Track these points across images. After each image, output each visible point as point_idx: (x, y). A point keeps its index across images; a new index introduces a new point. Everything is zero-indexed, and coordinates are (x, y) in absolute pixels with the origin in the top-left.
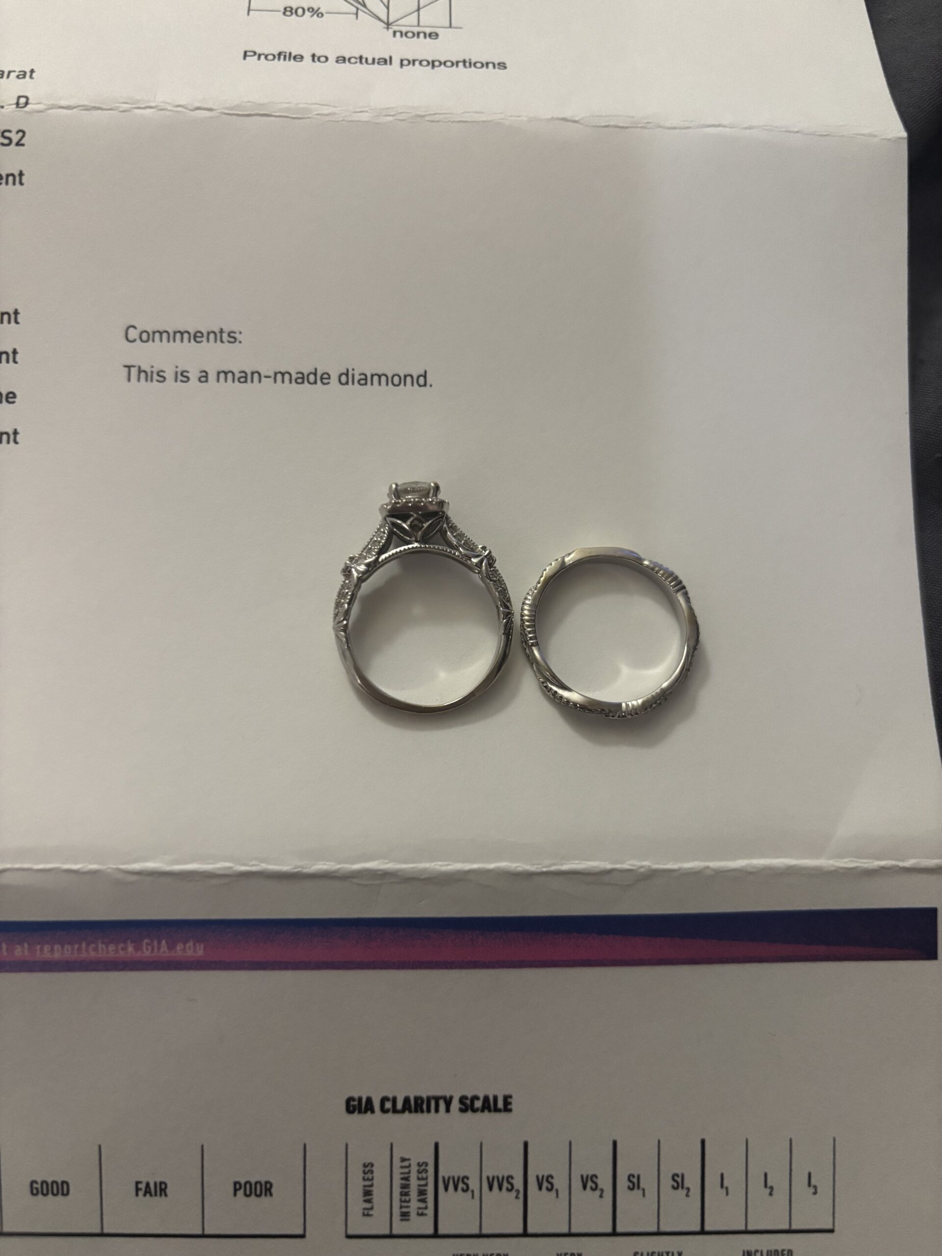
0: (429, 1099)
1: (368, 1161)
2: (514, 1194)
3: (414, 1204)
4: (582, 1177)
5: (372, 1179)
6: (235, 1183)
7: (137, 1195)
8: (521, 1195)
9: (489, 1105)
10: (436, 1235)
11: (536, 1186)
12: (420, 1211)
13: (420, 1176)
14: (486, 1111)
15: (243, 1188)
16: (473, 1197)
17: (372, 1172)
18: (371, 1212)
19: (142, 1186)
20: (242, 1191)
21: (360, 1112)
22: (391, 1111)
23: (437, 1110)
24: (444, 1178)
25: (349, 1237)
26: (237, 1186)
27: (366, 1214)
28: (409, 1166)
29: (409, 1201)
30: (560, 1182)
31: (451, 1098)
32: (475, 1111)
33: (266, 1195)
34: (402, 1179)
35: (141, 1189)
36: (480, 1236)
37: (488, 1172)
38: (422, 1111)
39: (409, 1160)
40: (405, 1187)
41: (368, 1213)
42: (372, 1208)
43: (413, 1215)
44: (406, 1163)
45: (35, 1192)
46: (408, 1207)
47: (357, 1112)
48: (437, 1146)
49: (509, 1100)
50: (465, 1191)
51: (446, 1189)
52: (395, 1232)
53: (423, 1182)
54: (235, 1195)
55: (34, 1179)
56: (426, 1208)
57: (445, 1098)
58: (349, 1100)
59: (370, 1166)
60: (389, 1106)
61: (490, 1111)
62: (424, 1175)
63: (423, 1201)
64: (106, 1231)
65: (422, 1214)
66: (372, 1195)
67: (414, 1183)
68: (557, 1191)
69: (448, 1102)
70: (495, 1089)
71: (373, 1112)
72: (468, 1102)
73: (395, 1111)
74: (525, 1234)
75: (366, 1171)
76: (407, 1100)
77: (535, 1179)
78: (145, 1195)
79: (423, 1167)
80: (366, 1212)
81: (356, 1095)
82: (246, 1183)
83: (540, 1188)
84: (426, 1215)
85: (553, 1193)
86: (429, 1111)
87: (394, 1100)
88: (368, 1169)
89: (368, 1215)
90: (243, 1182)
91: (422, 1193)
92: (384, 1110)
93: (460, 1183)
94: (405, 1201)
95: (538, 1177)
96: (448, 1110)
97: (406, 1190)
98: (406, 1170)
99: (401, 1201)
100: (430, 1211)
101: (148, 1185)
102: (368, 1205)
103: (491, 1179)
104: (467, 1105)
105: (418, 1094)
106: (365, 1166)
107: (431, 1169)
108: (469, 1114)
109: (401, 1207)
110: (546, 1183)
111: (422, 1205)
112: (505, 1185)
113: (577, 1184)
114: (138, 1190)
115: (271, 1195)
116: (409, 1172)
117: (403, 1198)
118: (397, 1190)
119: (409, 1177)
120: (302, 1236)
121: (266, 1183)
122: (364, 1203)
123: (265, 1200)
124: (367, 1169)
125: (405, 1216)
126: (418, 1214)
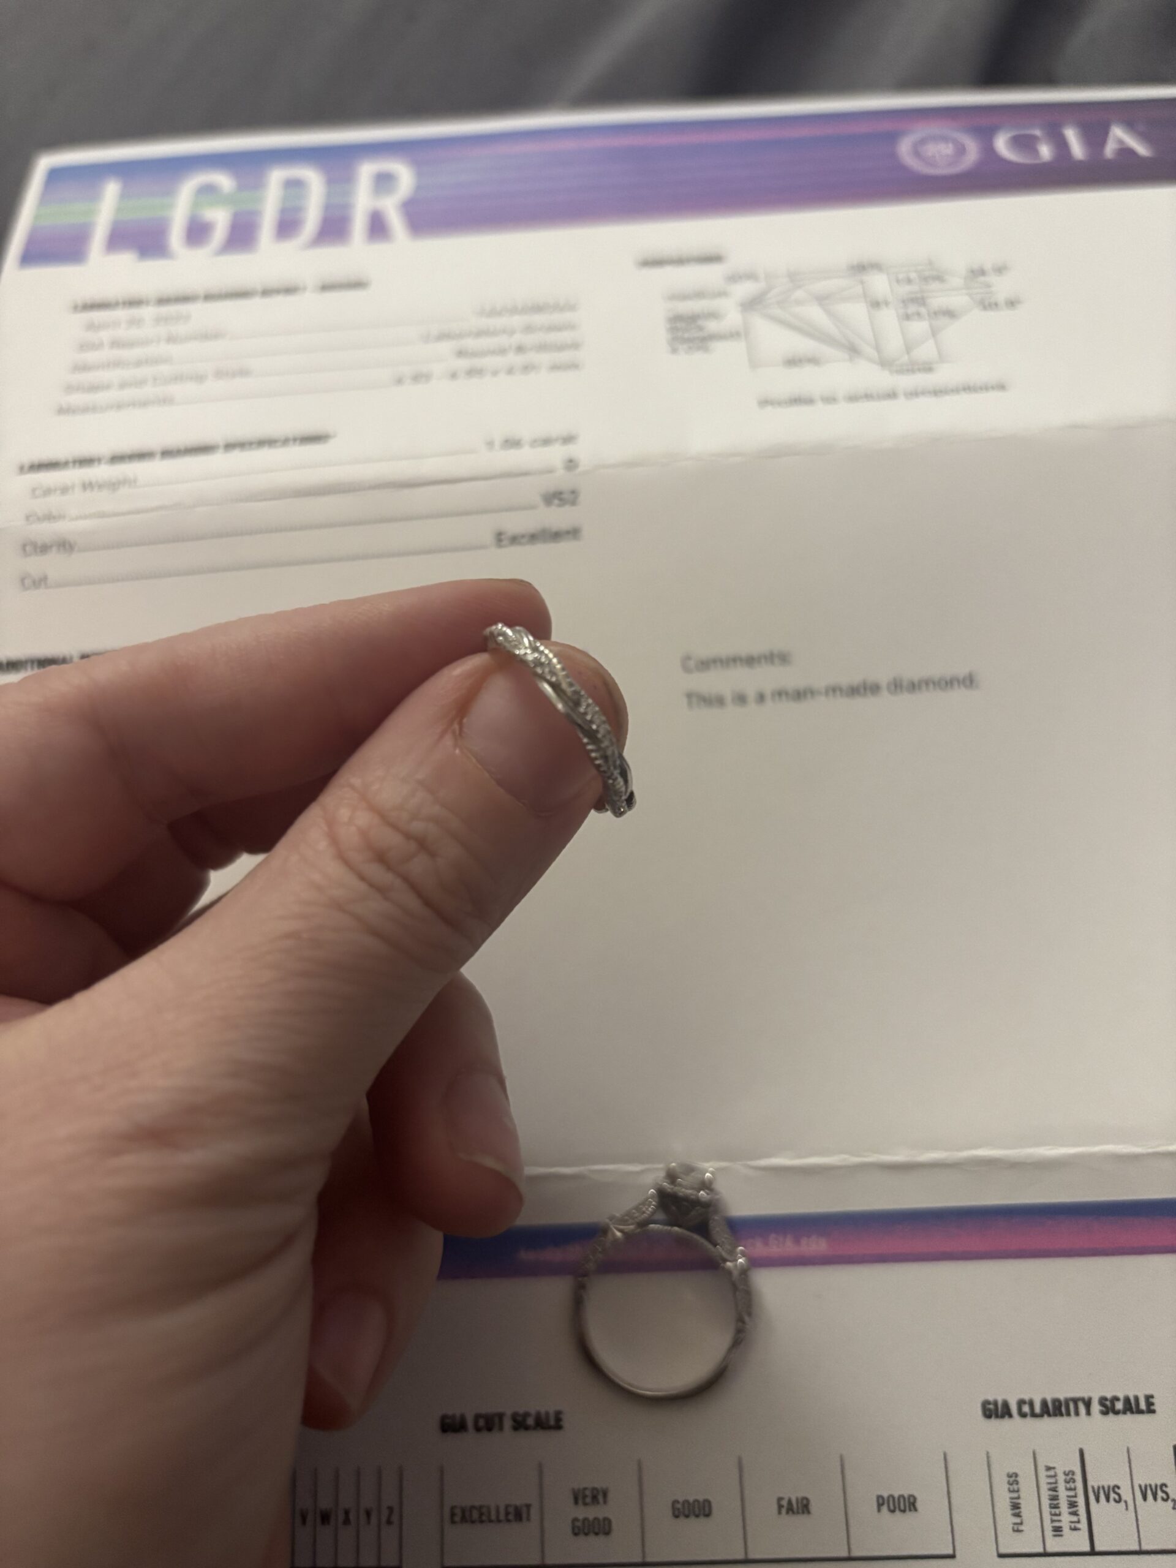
0: (1067, 1401)
1: (1012, 1471)
2: (1170, 1504)
3: (1066, 1519)
5: (1018, 1491)
6: (879, 1497)
7: (780, 1513)
9: (1131, 1407)
10: (1093, 1552)
12: (1073, 1525)
13: (1068, 1486)
14: (1128, 1413)
15: (886, 1502)
16: (1127, 1509)
17: (1017, 1483)
18: (1021, 1528)
19: (784, 1503)
20: (886, 1506)
21: (997, 1416)
22: (1029, 1414)
23: (1077, 1414)
24: (1093, 1488)
25: (1001, 1556)
26: (881, 1502)
28: (1055, 1476)
29: (1060, 1515)
31: (1090, 1399)
32: (1117, 1413)
33: (910, 1510)
34: (1050, 1490)
35: (783, 1506)
36: (1141, 1552)
37: (1141, 1480)
38: (1061, 1415)
39: (1054, 1468)
41: (1018, 1529)
42: (1021, 1523)
43: (1066, 1530)
44: (1052, 1473)
45: (676, 1513)
46: (1060, 1521)
47: (994, 1416)
48: (1082, 1453)
49: (1151, 1400)
50: (1118, 1501)
51: (1098, 1500)
52: (1049, 1549)
53: (1072, 1493)
54: (879, 1511)
55: (675, 1498)
56: (1079, 1522)
57: (1083, 1400)
58: (985, 1404)
59: (1014, 1476)
60: (1028, 1410)
61: (1132, 1412)
62: (1072, 1485)
63: (1075, 1514)
64: (751, 1556)
65: (1075, 1529)
66: (1019, 1508)
67: (1063, 1494)
69: (1088, 1404)
70: (1137, 1390)
71: (1010, 1416)
72: (1108, 1403)
73: (1034, 1415)
75: (1011, 1482)
76: (1044, 1403)
78: (787, 1513)
79: (1070, 1476)
80: (1016, 1527)
81: (991, 1398)
82: (888, 1497)
84: (1079, 1529)
86: (1068, 1414)
87: (1031, 1404)
88: (1013, 1479)
89: (1018, 1531)
90: (885, 1495)
91: (1072, 1505)
92: (1023, 1415)
93: (1111, 1493)
94: (1056, 1515)
96: (1088, 1413)
97: (1055, 1502)
98: (1053, 1480)
99: (1052, 1514)
100: (1084, 1525)
101: (790, 1502)
102: (1018, 1520)
103: (1143, 1488)
104: (1108, 1407)
105: (1056, 1396)
107: (1078, 1477)
108: (1111, 1415)
109: (1052, 1521)
111: (1075, 1519)
112: (1160, 1494)
114: (780, 1507)
115: (916, 1510)
116: (1056, 1483)
117: (1053, 1511)
118: (1046, 1503)
119: (1057, 1488)
120: (953, 1556)
121: (911, 1496)
122: (1012, 1517)
123: (910, 1516)
125: (1058, 1530)
126: (1072, 1529)
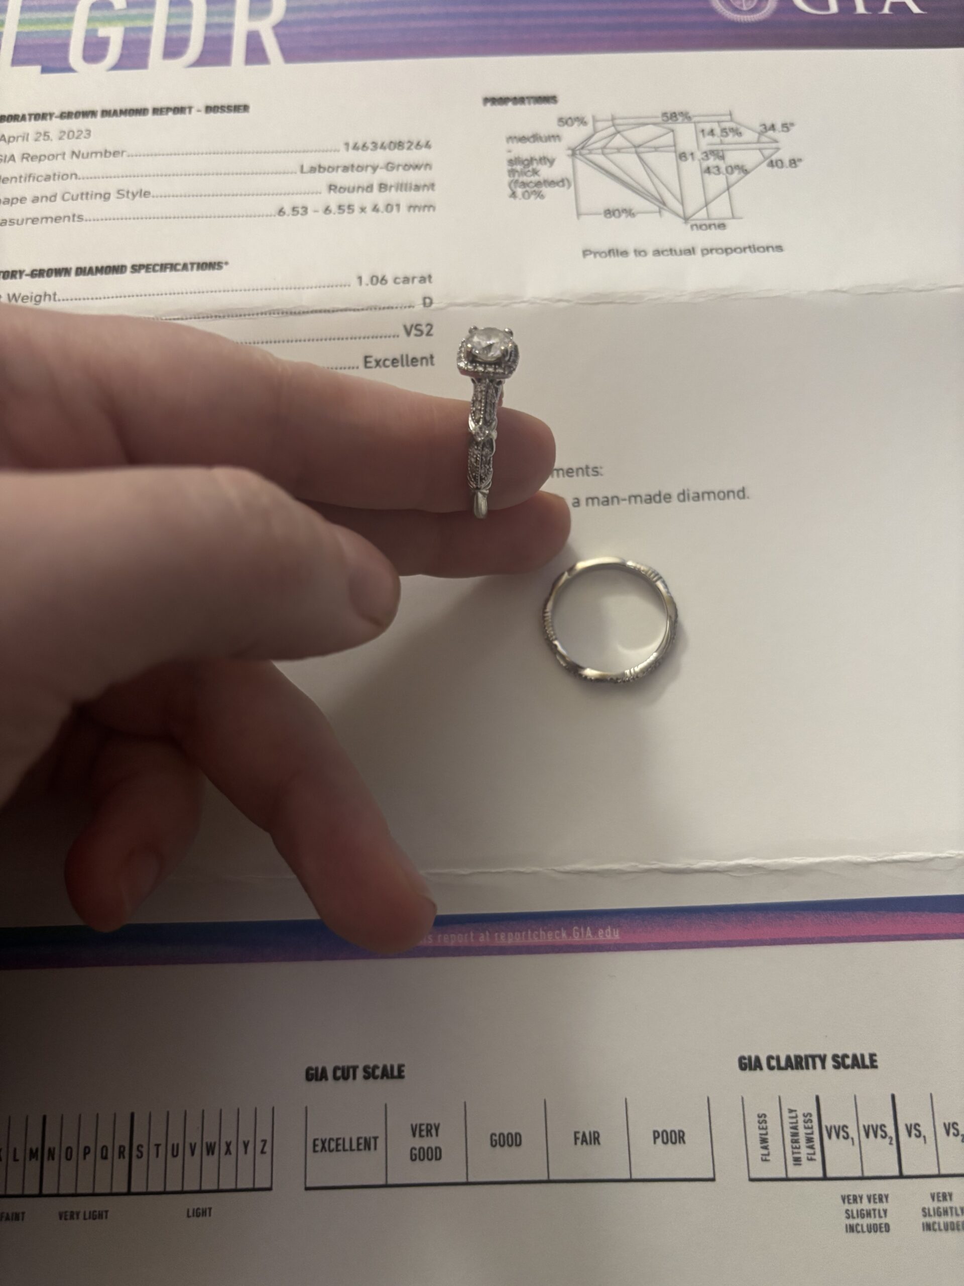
0: (807, 1057)
1: (761, 1112)
2: (887, 1140)
3: (804, 1151)
4: (945, 1124)
5: (766, 1128)
6: (655, 1132)
7: (576, 1143)
8: (894, 1142)
9: (858, 1063)
10: (825, 1178)
11: (906, 1133)
12: (810, 1157)
13: (806, 1125)
14: (856, 1068)
15: (660, 1135)
16: (853, 1144)
17: (766, 1122)
18: (768, 1158)
19: (580, 1136)
20: (660, 1138)
21: (751, 1069)
22: (776, 1067)
23: (814, 1067)
24: (826, 1127)
25: (752, 1180)
26: (656, 1135)
27: (765, 1159)
28: (796, 1117)
29: (799, 1148)
30: (926, 1129)
31: (825, 1056)
32: (846, 1067)
33: (680, 1142)
34: (792, 1128)
35: (578, 1138)
36: (862, 1178)
37: (864, 1121)
38: (802, 1068)
39: (795, 1111)
40: (795, 1135)
41: (766, 1158)
42: (768, 1155)
43: (804, 1160)
44: (793, 1114)
45: (494, 1143)
46: (799, 1153)
47: (748, 1069)
48: (817, 1098)
49: (874, 1058)
50: (846, 1138)
51: (830, 1136)
52: (790, 1175)
53: (809, 1131)
54: (655, 1142)
55: (493, 1131)
56: (814, 1154)
57: (819, 1056)
58: (741, 1059)
59: (763, 1116)
60: (775, 1064)
61: (859, 1067)
62: (809, 1125)
63: (812, 1147)
64: (552, 1177)
65: (811, 1159)
66: (767, 1142)
67: (802, 1132)
68: (924, 1137)
69: (823, 1059)
70: (862, 1049)
71: (761, 1069)
72: (840, 1060)
73: (780, 1068)
74: (901, 1176)
75: (761, 1121)
76: (788, 1058)
77: (904, 1127)
78: (582, 1144)
80: (764, 1158)
81: (746, 1055)
82: (662, 1132)
83: (910, 1135)
84: (815, 1160)
85: (922, 1139)
86: (807, 1068)
87: (778, 1059)
89: (766, 1160)
90: (660, 1131)
91: (810, 1140)
92: (771, 1068)
93: (841, 1131)
94: (796, 1148)
95: (906, 1125)
96: (823, 1067)
97: (796, 1138)
98: (794, 1120)
99: (793, 1148)
100: (818, 1156)
101: (584, 1135)
102: (765, 1152)
103: (867, 1128)
104: (840, 1062)
105: (798, 1053)
106: (759, 1116)
107: (815, 1119)
108: (842, 1069)
109: (793, 1153)
110: (914, 1130)
111: (811, 1151)
112: (880, 1132)
113: (941, 1131)
114: (576, 1139)
115: (684, 1142)
116: (797, 1122)
117: (794, 1145)
118: (788, 1138)
119: (797, 1126)
120: (713, 1180)
121: (680, 1131)
122: (761, 1149)
123: (679, 1147)
124: (761, 1119)
125: (797, 1161)
126: (808, 1159)
